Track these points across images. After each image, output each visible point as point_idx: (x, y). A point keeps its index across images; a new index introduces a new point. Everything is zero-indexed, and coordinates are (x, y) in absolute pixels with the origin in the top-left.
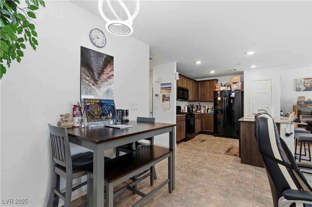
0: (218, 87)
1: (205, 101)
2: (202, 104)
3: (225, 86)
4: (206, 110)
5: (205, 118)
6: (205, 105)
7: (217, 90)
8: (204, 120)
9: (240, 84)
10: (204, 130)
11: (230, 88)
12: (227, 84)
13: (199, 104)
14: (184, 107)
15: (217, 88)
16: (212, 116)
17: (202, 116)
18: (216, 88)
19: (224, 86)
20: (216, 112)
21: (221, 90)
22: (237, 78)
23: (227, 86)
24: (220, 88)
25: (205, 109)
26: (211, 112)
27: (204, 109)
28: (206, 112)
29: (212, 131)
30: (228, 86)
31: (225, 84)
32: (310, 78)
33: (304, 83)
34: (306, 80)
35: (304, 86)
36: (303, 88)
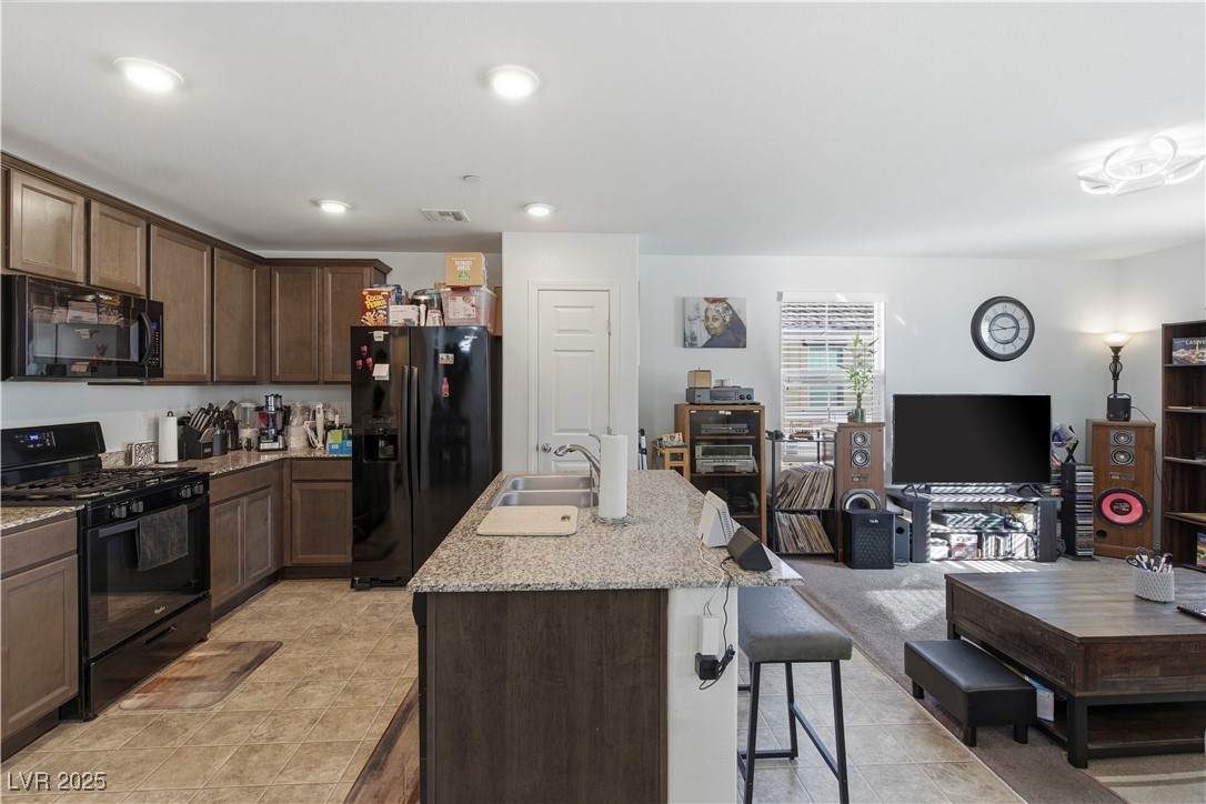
0: (377, 304)
1: (315, 383)
2: (293, 396)
3: (418, 303)
4: (320, 432)
5: (306, 486)
6: (310, 406)
7: (369, 320)
8: (296, 495)
9: (483, 295)
10: (301, 558)
11: (437, 315)
12: (424, 293)
13: (276, 396)
14: (156, 427)
15: (371, 310)
16: (347, 471)
17: (286, 471)
18: (365, 310)
19: (412, 302)
20: (365, 445)
21: (392, 323)
23: (426, 302)
24: (387, 310)
25: (315, 430)
26: (341, 446)
27: (306, 425)
29: (345, 558)
30: (429, 303)
31: (416, 294)
32: (723, 300)
33: (707, 318)
34: (712, 306)
35: (707, 328)
36: (704, 337)
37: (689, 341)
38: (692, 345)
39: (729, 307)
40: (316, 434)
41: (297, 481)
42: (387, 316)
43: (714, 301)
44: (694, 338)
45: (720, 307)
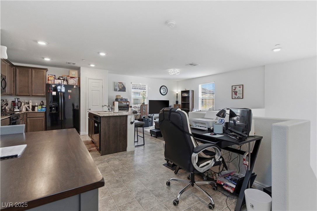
2: (22, 99)
4: (31, 107)
5: (31, 119)
6: (26, 101)
7: (50, 82)
8: (28, 121)
9: (77, 79)
11: (66, 82)
12: (62, 77)
13: (18, 99)
15: (50, 80)
16: (43, 115)
17: (25, 116)
18: (48, 80)
19: (59, 79)
22: (74, 73)
24: (54, 80)
25: (29, 107)
26: (41, 110)
27: (26, 106)
28: (31, 110)
30: (64, 80)
31: (59, 77)
32: (122, 83)
33: (119, 86)
34: (120, 84)
35: (119, 88)
36: (118, 89)
37: (115, 90)
38: (116, 91)
39: (123, 84)
40: (29, 108)
41: (28, 118)
42: (54, 82)
43: (120, 83)
44: (116, 89)
45: (121, 84)
